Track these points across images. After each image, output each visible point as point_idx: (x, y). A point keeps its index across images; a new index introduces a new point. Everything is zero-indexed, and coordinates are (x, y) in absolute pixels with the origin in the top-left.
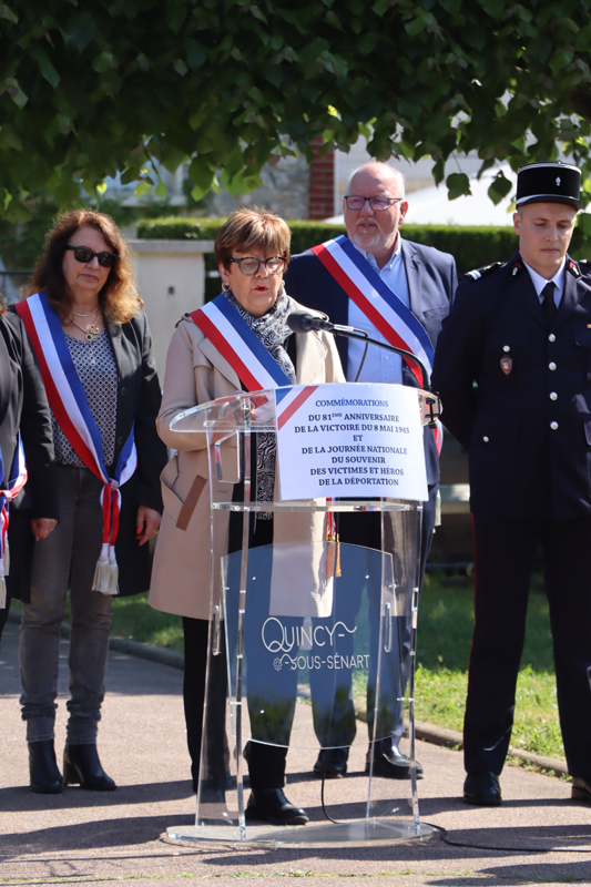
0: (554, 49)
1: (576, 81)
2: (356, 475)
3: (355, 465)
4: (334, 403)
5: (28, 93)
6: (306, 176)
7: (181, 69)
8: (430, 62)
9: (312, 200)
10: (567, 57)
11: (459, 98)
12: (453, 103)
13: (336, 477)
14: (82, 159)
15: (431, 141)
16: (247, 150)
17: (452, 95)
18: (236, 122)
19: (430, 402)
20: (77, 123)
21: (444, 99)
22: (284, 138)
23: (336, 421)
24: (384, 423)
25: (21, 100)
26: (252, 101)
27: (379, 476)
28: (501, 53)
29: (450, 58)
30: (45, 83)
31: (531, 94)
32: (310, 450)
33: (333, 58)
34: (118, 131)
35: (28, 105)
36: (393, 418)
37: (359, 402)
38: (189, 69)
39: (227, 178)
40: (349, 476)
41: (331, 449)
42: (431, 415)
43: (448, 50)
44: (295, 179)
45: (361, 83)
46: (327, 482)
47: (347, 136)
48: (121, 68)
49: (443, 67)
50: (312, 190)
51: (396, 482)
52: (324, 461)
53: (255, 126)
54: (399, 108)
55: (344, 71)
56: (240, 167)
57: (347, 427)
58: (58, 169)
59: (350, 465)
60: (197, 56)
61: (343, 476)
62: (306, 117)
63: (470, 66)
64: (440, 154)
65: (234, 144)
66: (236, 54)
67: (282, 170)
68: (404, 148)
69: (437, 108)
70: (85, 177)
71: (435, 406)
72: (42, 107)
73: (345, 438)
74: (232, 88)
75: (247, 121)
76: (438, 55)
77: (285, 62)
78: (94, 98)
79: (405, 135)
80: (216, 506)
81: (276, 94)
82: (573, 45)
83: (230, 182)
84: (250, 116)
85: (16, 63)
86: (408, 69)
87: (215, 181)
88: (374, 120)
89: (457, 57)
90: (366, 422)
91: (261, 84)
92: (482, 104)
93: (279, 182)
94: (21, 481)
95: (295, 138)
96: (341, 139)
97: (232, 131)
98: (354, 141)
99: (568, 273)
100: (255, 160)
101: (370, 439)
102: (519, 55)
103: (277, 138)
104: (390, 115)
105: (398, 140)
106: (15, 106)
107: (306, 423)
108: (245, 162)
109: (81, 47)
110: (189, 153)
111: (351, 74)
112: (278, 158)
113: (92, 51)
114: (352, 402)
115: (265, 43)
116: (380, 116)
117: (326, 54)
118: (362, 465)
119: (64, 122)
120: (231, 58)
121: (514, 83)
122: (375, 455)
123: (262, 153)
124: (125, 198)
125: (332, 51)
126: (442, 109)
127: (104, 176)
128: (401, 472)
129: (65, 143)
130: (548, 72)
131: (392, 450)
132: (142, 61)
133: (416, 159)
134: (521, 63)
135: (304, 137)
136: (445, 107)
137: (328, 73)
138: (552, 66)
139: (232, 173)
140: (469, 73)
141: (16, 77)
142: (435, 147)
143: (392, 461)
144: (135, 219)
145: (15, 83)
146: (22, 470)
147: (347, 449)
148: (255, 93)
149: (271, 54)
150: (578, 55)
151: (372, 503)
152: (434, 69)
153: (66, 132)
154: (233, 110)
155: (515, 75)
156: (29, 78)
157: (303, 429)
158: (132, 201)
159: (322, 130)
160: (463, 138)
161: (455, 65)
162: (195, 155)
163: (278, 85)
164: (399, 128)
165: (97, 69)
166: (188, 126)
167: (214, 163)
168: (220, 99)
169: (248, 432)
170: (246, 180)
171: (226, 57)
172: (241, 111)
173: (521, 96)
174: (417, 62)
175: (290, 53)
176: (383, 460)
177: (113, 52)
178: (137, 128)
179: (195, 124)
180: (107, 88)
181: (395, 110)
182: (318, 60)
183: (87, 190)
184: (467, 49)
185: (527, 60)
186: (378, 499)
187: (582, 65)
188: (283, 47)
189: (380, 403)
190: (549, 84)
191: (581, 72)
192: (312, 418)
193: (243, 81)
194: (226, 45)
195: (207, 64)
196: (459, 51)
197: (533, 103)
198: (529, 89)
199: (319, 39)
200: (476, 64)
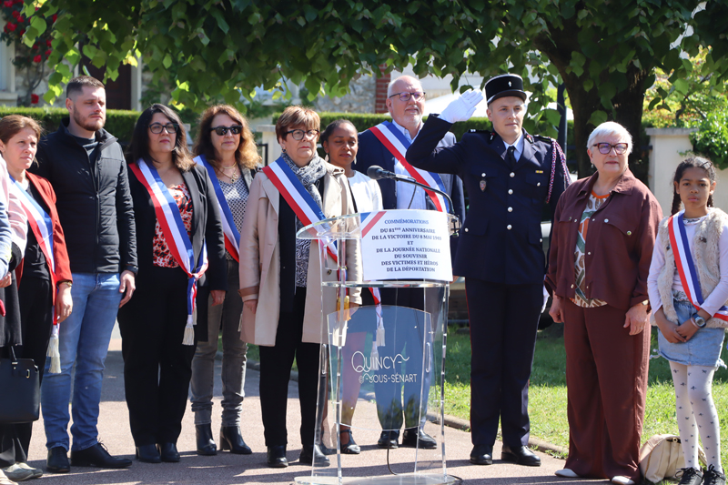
0: (525, 11)
1: (538, 30)
2: (409, 265)
3: (409, 259)
4: (396, 221)
5: (209, 37)
6: (374, 87)
7: (301, 22)
8: (451, 18)
9: (377, 101)
10: (533, 16)
11: (468, 40)
12: (465, 43)
13: (397, 266)
14: (241, 76)
15: (452, 66)
16: (340, 71)
17: (464, 38)
18: (334, 54)
19: (454, 221)
20: (238, 55)
21: (459, 41)
22: (364, 63)
23: (397, 232)
24: (426, 234)
25: (205, 41)
26: (344, 41)
27: (423, 266)
28: (493, 14)
29: (463, 16)
30: (220, 30)
31: (512, 38)
32: (381, 250)
33: (393, 16)
34: (263, 59)
35: (210, 44)
36: (432, 231)
37: (411, 221)
38: (307, 22)
39: (329, 88)
40: (405, 266)
41: (394, 250)
42: (455, 229)
43: (462, 11)
44: (367, 89)
45: (409, 30)
46: (391, 269)
47: (401, 63)
48: (266, 22)
49: (459, 22)
50: (377, 96)
51: (433, 270)
52: (390, 257)
53: (346, 56)
54: (433, 46)
55: (400, 24)
56: (337, 81)
57: (403, 236)
58: (226, 82)
59: (406, 259)
60: (312, 15)
61: (401, 266)
62: (377, 51)
63: (475, 21)
64: (457, 73)
65: (333, 68)
66: (335, 13)
67: (359, 84)
68: (435, 70)
69: (455, 46)
70: (243, 87)
71: (457, 224)
72: (217, 45)
73: (402, 243)
74: (332, 34)
75: (341, 53)
76: (456, 14)
77: (364, 18)
78: (249, 39)
79: (436, 62)
80: (325, 284)
81: (360, 38)
82: (536, 9)
83: (330, 91)
84: (343, 50)
85: (203, 19)
86: (438, 23)
87: (322, 89)
88: (417, 52)
89: (467, 16)
90: (415, 233)
91: (349, 30)
92: (482, 43)
93: (357, 91)
94: (204, 267)
95: (370, 63)
96: (398, 64)
97: (332, 59)
98: (406, 66)
99: (525, 140)
100: (346, 76)
101: (418, 243)
102: (505, 14)
103: (360, 63)
104: (427, 50)
105: (432, 65)
106: (202, 44)
107: (379, 234)
108: (340, 78)
109: (241, 10)
110: (305, 73)
111: (404, 25)
112: (360, 75)
113: (249, 12)
114: (406, 221)
115: (352, 7)
116: (421, 50)
117: (389, 13)
118: (413, 259)
119: (230, 54)
120: (332, 16)
121: (501, 31)
122: (421, 253)
123: (350, 72)
124: (265, 100)
125: (392, 12)
126: (457, 46)
127: (254, 86)
128: (436, 263)
129: (231, 67)
130: (522, 25)
131: (431, 250)
132: (278, 17)
133: (443, 76)
134: (505, 19)
135: (376, 63)
136: (460, 45)
137: (390, 24)
138: (523, 21)
139: (332, 85)
140: (474, 25)
141: (203, 27)
142: (454, 69)
143: (431, 257)
144: (271, 113)
145: (202, 31)
146: (205, 260)
147: (404, 250)
148: (346, 36)
149: (355, 14)
150: (539, 15)
151: (418, 282)
152: (453, 22)
153: (231, 60)
154: (332, 46)
155: (501, 26)
156: (210, 27)
157: (377, 238)
158: (269, 102)
159: (386, 59)
160: (470, 63)
161: (466, 20)
162: (309, 74)
163: (360, 32)
164: (432, 58)
165: (251, 22)
166: (306, 57)
167: (321, 79)
168: (325, 41)
169: (344, 239)
170: (340, 89)
171: (328, 15)
172: (338, 47)
173: (505, 39)
174: (443, 19)
175: (367, 13)
176: (425, 256)
177: (260, 12)
178: (274, 57)
179: (309, 55)
180: (257, 34)
181: (430, 47)
182: (384, 17)
183: (244, 95)
184: (473, 11)
185: (509, 18)
186: (422, 280)
187: (542, 21)
188: (363, 9)
189: (424, 222)
190: (522, 32)
191: (541, 25)
192: (382, 231)
193: (339, 29)
194: (329, 8)
195: (317, 20)
196: (468, 12)
197: (512, 43)
198: (510, 35)
199: (384, 5)
200: (478, 20)
